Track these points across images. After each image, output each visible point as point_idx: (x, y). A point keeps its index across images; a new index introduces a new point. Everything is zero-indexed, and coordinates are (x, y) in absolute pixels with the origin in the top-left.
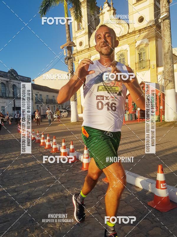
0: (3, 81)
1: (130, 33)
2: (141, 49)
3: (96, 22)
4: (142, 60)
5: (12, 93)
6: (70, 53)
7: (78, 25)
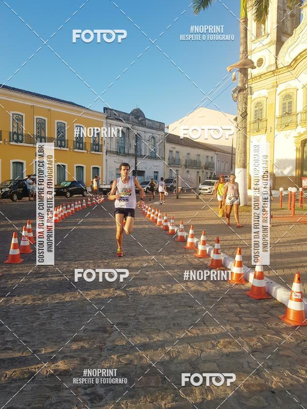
3: (292, 22)
5: (134, 147)
6: (243, 80)
7: (258, 28)
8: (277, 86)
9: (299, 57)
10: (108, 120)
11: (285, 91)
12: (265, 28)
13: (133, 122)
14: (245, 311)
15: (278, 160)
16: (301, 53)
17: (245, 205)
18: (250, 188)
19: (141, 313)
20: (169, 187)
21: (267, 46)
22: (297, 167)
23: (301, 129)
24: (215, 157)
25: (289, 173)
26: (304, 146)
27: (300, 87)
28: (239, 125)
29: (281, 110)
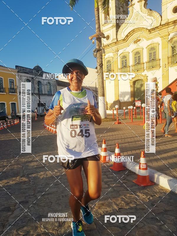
0: (29, 78)
1: (163, 25)
2: (174, 42)
4: (175, 54)
5: (37, 89)
6: (99, 45)
7: (106, 18)
8: (118, 51)
9: (129, 35)
10: (19, 73)
11: (122, 54)
13: (35, 74)
14: (111, 180)
15: (121, 92)
16: (130, 32)
17: (106, 118)
18: (107, 109)
19: (39, 192)
21: (111, 28)
22: (132, 96)
25: (127, 100)
26: (135, 84)
27: (130, 51)
28: (99, 71)
29: (121, 65)
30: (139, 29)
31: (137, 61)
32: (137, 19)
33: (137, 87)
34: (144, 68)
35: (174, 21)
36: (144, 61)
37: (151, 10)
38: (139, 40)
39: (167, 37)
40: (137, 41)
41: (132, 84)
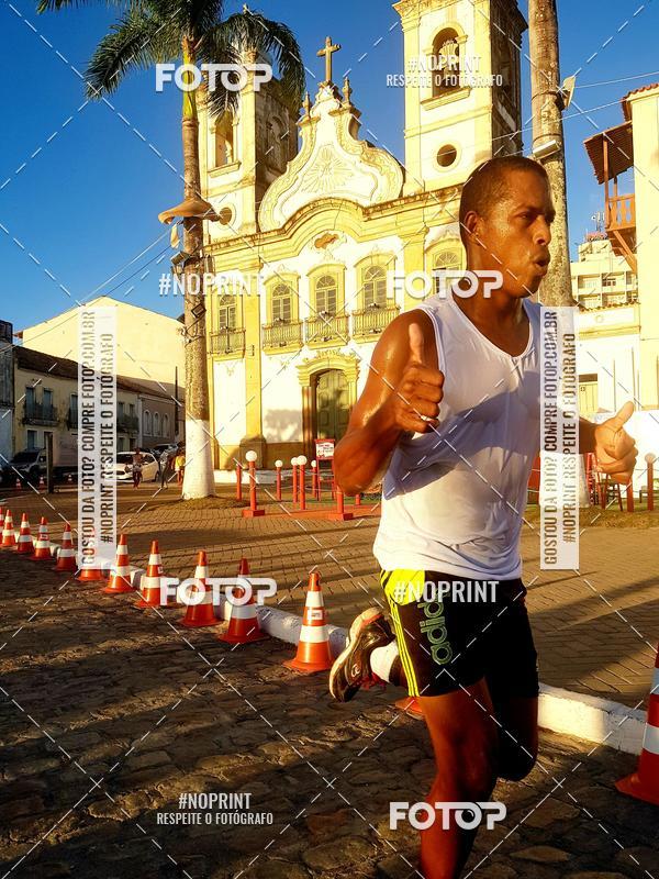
1: (409, 197)
2: (443, 257)
3: (283, 148)
6: (193, 241)
7: (220, 148)
8: (261, 266)
9: (298, 216)
11: (276, 278)
12: (232, 151)
15: (270, 411)
16: (302, 209)
18: (217, 467)
20: (27, 470)
21: (239, 186)
22: (306, 425)
23: (308, 353)
24: (139, 406)
25: (292, 437)
26: (316, 385)
27: (303, 272)
28: (190, 332)
29: (271, 314)
30: (332, 203)
31: (326, 305)
32: (327, 168)
33: (325, 396)
34: (347, 331)
35: (443, 189)
36: (349, 310)
37: (370, 145)
38: (333, 239)
39: (421, 237)
40: (325, 241)
41: (307, 383)
